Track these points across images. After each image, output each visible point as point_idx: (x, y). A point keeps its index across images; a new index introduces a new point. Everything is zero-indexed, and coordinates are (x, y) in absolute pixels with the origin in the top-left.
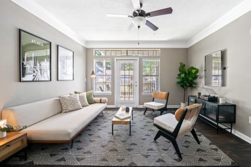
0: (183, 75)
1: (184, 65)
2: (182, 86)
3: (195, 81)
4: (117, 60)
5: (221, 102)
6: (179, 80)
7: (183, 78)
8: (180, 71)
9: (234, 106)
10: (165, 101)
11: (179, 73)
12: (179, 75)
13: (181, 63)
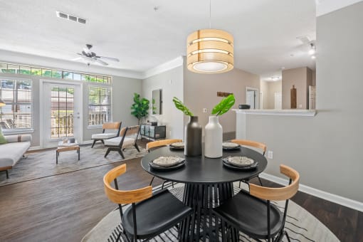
0: (137, 106)
1: (139, 96)
2: (137, 116)
3: (147, 111)
4: (44, 82)
5: (159, 125)
6: (133, 110)
7: (137, 109)
8: (135, 101)
9: (165, 127)
10: (117, 130)
11: (134, 103)
12: (134, 105)
13: (135, 94)
